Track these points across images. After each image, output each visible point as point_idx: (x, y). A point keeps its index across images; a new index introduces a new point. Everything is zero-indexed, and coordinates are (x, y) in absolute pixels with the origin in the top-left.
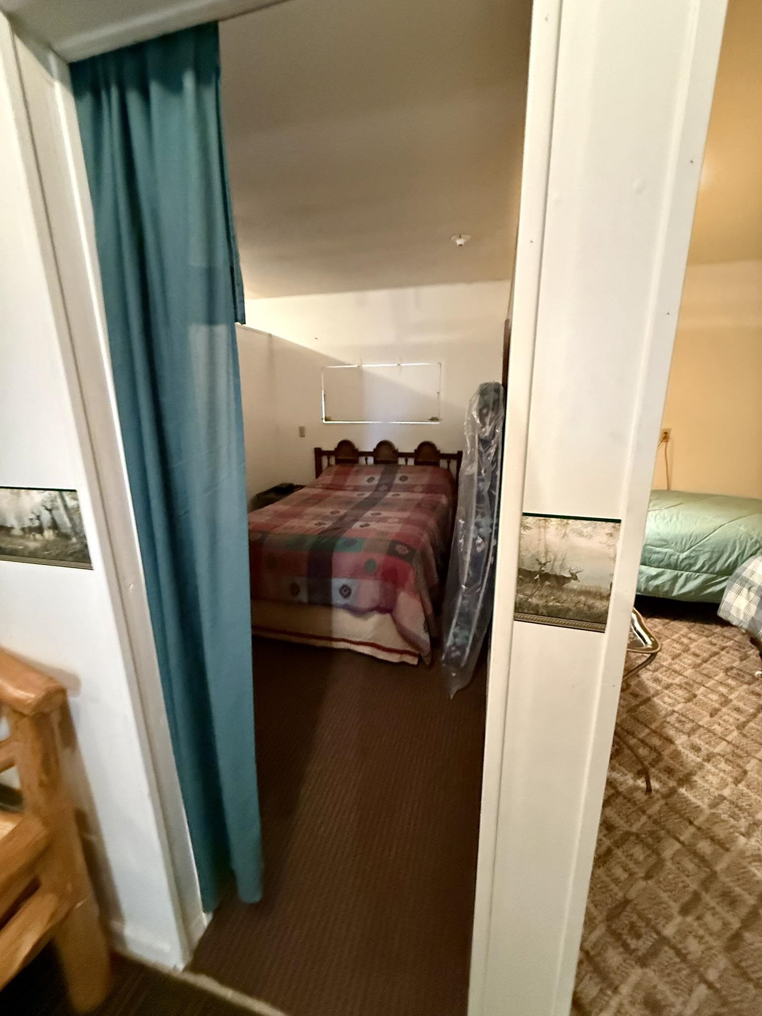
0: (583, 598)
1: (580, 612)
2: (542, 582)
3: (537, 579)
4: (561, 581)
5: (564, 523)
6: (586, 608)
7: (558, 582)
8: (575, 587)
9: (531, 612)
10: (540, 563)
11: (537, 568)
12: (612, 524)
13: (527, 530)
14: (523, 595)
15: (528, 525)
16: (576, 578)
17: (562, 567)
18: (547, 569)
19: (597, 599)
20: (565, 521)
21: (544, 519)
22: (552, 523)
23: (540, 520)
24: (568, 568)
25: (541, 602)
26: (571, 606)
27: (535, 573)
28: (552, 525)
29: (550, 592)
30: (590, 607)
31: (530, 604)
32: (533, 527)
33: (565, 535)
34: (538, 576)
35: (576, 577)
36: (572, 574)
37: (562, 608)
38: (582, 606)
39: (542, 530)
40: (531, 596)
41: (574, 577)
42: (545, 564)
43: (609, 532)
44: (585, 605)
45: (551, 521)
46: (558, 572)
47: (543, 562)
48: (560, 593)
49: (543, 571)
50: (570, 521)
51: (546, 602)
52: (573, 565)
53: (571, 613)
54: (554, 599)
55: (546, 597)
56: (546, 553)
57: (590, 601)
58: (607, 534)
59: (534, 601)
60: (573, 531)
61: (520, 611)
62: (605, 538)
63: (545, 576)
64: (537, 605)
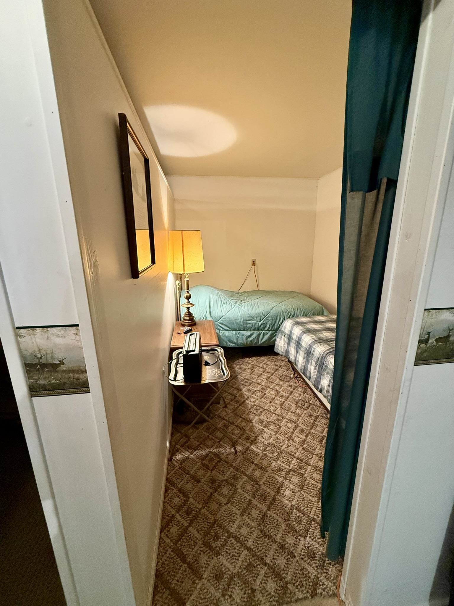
0: (71, 375)
1: (72, 383)
2: (43, 370)
3: (39, 368)
4: (54, 367)
5: (45, 330)
6: (75, 380)
7: (52, 367)
8: (65, 369)
9: (41, 389)
10: (38, 358)
11: (36, 361)
12: (75, 327)
13: (22, 338)
14: (33, 380)
15: (22, 335)
16: (63, 364)
17: (52, 358)
18: (43, 361)
19: (80, 374)
20: (46, 329)
21: (32, 330)
22: (38, 331)
23: (29, 330)
24: (56, 358)
25: (46, 382)
26: (66, 381)
27: (36, 365)
28: (38, 333)
29: (50, 374)
30: (78, 379)
31: (40, 385)
32: (25, 335)
33: (48, 337)
34: (39, 366)
35: (63, 362)
36: (60, 361)
37: (61, 383)
38: (72, 379)
39: (32, 336)
40: (39, 379)
41: (62, 363)
42: (41, 358)
43: (75, 332)
44: (74, 378)
45: (37, 330)
46: (50, 361)
47: (39, 356)
48: (56, 374)
49: (41, 362)
50: (49, 329)
51: (50, 381)
52: (59, 355)
53: (67, 385)
54: (54, 379)
55: (48, 378)
56: (40, 350)
57: (76, 376)
58: (74, 334)
59: (41, 382)
60: (53, 334)
61: (34, 390)
62: (74, 337)
63: (44, 366)
64: (44, 385)
